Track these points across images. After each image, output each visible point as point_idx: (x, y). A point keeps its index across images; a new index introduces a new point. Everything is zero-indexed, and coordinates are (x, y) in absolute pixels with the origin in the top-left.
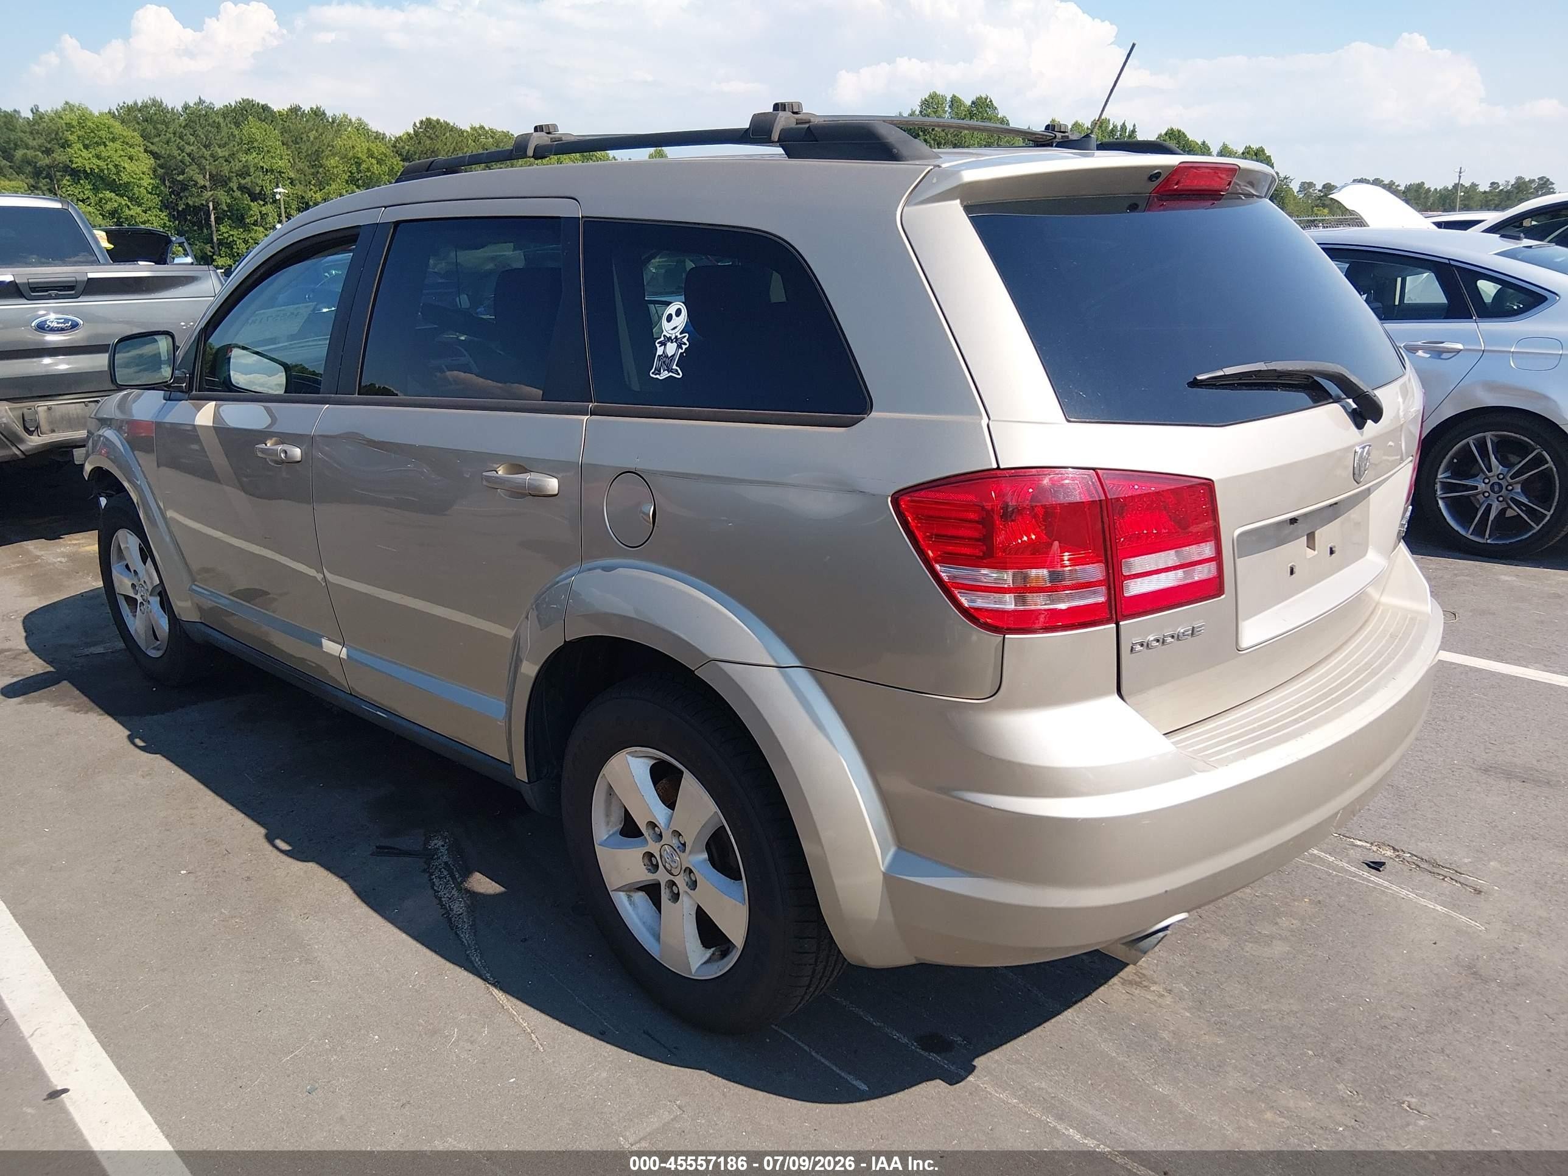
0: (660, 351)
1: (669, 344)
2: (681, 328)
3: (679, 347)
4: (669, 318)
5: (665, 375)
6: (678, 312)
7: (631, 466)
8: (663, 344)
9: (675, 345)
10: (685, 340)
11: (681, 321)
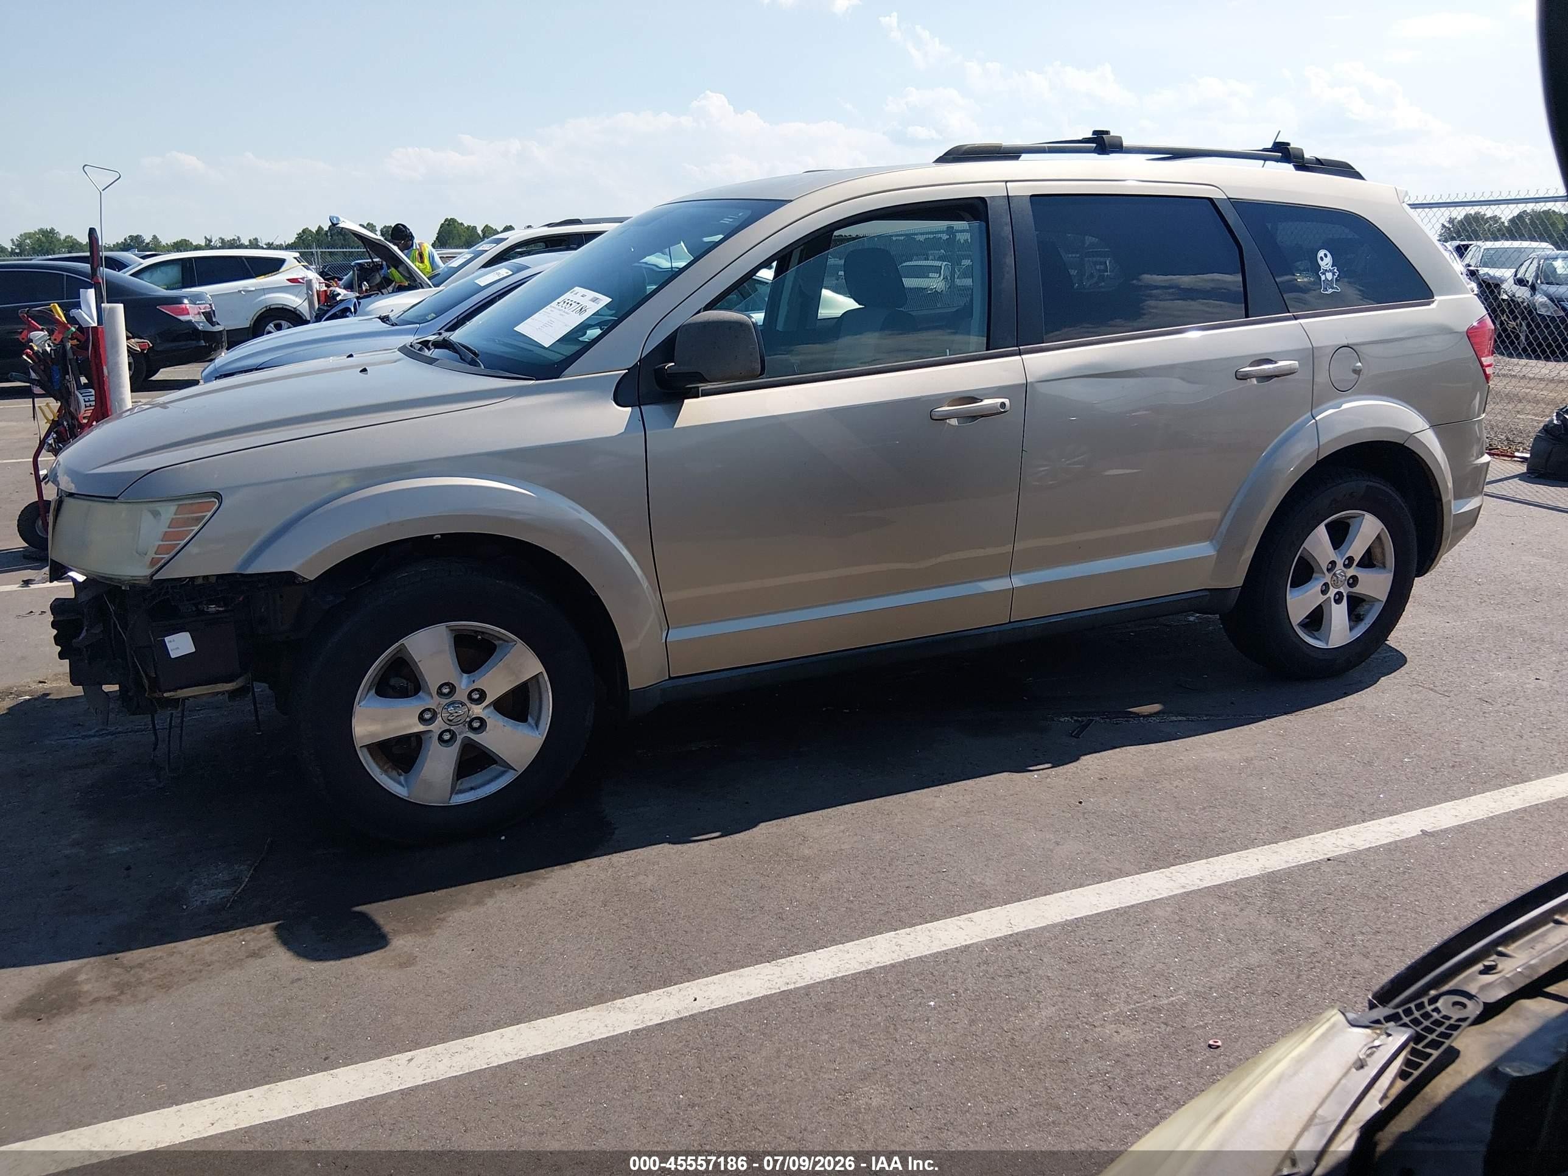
0: (1323, 278)
1: (1327, 274)
2: (1330, 264)
3: (1334, 274)
4: (1322, 259)
5: (1330, 291)
6: (1326, 255)
7: (1345, 342)
8: (1324, 274)
9: (1331, 274)
10: (1335, 270)
11: (1329, 260)
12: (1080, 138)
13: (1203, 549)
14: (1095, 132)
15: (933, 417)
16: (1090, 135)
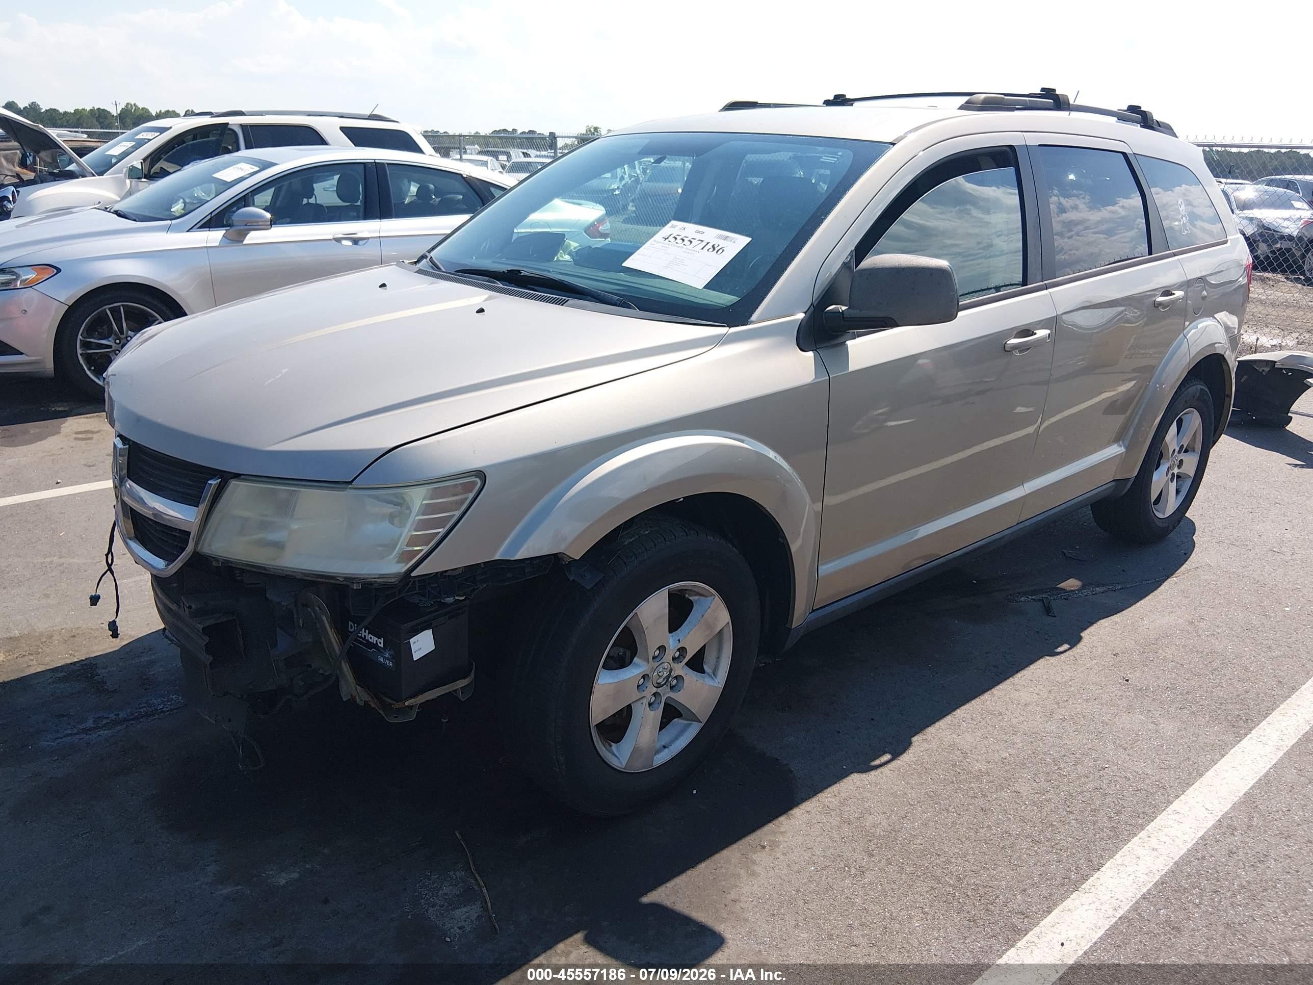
1: (1183, 218)
6: (1182, 203)
12: (1027, 93)
13: (1115, 450)
14: (1043, 89)
15: (1006, 349)
16: (1038, 92)
